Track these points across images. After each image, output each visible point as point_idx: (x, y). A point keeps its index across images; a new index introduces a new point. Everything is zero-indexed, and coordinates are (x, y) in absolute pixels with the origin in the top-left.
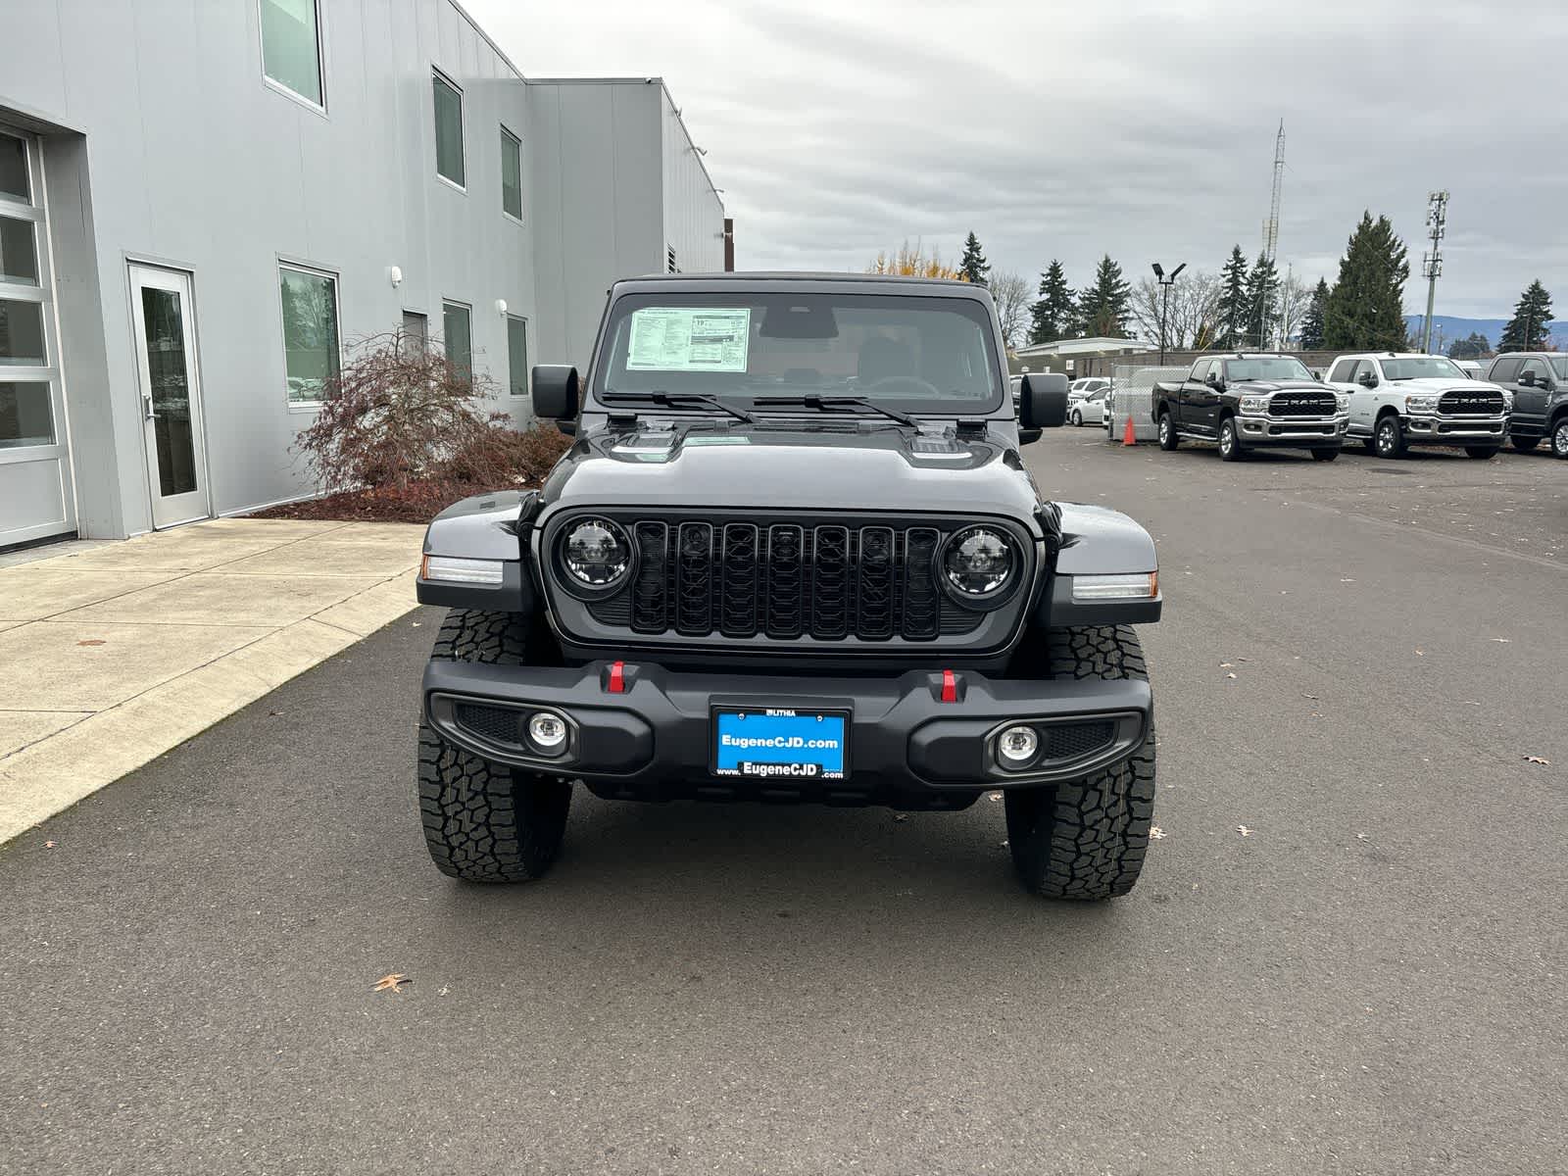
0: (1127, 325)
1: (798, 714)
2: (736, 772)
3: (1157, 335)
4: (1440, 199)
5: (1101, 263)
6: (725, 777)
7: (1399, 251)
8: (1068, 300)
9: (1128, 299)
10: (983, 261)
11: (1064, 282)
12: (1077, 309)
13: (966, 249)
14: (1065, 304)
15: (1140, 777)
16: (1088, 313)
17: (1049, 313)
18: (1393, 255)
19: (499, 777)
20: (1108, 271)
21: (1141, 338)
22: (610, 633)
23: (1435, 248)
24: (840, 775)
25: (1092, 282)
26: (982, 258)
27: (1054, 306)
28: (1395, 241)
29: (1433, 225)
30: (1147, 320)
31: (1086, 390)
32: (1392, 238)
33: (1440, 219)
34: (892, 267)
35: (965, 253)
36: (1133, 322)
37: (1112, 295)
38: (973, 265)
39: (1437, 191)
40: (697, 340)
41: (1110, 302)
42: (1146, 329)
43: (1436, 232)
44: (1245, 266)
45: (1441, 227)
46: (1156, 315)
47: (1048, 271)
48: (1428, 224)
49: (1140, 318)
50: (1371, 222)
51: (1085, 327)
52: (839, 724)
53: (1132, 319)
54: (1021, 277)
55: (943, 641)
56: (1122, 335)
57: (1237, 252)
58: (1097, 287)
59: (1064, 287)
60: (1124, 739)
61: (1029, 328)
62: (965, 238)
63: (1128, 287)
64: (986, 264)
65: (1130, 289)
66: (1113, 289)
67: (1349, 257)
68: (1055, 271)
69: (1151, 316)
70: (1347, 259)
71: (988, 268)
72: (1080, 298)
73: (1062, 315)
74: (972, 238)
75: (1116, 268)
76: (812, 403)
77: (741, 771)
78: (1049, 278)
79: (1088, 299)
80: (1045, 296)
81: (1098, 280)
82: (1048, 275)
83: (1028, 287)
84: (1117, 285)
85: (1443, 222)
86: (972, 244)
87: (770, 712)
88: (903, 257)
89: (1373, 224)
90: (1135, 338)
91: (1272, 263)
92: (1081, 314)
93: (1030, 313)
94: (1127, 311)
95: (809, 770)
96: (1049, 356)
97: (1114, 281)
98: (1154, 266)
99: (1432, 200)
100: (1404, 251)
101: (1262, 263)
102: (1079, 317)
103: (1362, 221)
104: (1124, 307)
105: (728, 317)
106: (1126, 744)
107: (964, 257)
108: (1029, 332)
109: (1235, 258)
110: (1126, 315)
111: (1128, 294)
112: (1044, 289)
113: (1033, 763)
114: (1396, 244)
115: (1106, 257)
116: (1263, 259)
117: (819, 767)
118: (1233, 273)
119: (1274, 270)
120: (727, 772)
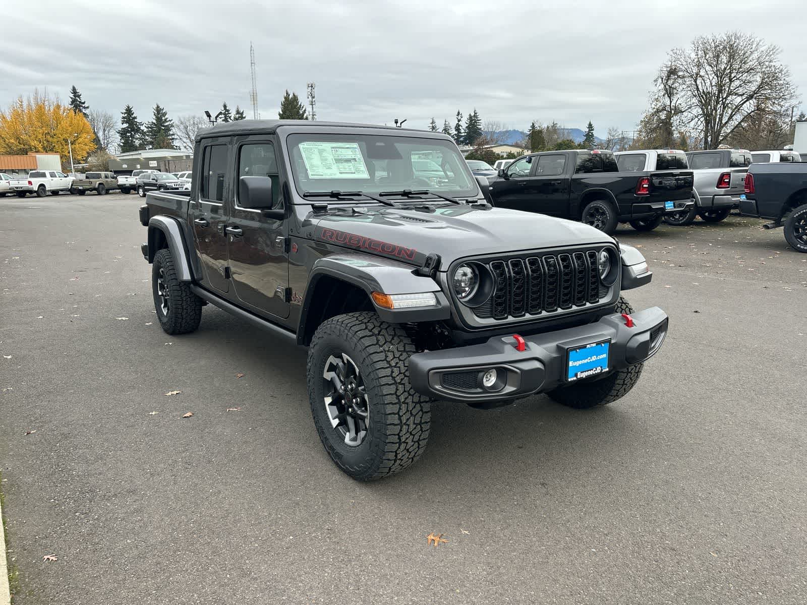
0: (174, 143)
2: (575, 378)
3: (191, 148)
4: (312, 87)
5: (155, 108)
6: (571, 381)
7: (303, 110)
8: (139, 128)
9: (173, 128)
10: (84, 103)
11: (135, 118)
12: (145, 133)
13: (72, 95)
14: (138, 130)
16: (151, 135)
17: (129, 134)
18: (301, 112)
20: (159, 113)
21: (183, 149)
22: (487, 322)
23: (313, 109)
24: (607, 369)
25: (152, 119)
26: (83, 101)
27: (132, 131)
28: (301, 105)
29: (310, 98)
30: (185, 140)
31: (186, 178)
32: (299, 104)
33: (313, 96)
34: (29, 105)
35: (71, 98)
36: (177, 141)
37: (164, 126)
38: (77, 104)
39: (310, 82)
40: (338, 161)
41: (163, 130)
42: (185, 145)
43: (312, 102)
44: (230, 113)
45: (314, 100)
46: (189, 137)
47: (125, 111)
48: (308, 98)
49: (181, 139)
50: (289, 95)
51: (151, 143)
52: (606, 346)
53: (177, 139)
54: (109, 113)
56: (172, 148)
57: (225, 106)
58: (155, 121)
59: (136, 120)
61: (119, 143)
62: (70, 88)
63: (172, 122)
64: (86, 105)
65: (173, 123)
66: (164, 122)
67: (282, 111)
68: (129, 111)
69: (186, 138)
70: (281, 113)
71: (88, 107)
72: (146, 127)
73: (137, 136)
74: (74, 89)
75: (164, 112)
77: (577, 376)
78: (126, 115)
79: (150, 128)
80: (125, 125)
81: (154, 117)
82: (125, 113)
83: (114, 120)
84: (166, 121)
85: (313, 97)
86: (74, 91)
88: (36, 99)
89: (291, 97)
90: (180, 149)
91: (243, 113)
92: (148, 135)
93: (118, 135)
94: (173, 135)
95: (598, 371)
96: (138, 159)
97: (163, 118)
98: (206, 112)
99: (308, 87)
100: (305, 110)
101: (238, 112)
102: (147, 138)
103: (285, 95)
104: (171, 132)
105: (348, 148)
107: (71, 100)
108: (119, 145)
109: (225, 109)
110: (173, 137)
111: (172, 126)
112: (124, 121)
114: (302, 106)
115: (157, 105)
116: (238, 110)
117: (601, 368)
118: (225, 117)
119: (244, 116)
120: (572, 379)
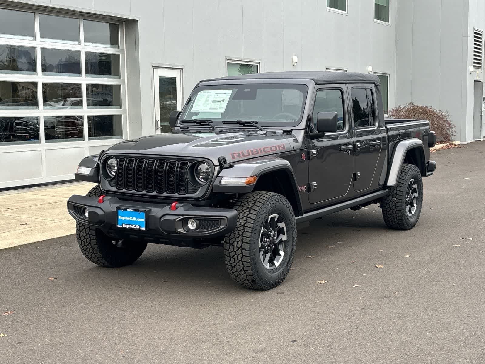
1: (135, 211)
2: (121, 227)
6: (119, 227)
15: (245, 242)
19: (92, 230)
22: (112, 189)
24: (144, 229)
40: (214, 101)
52: (143, 214)
55: (188, 195)
60: (223, 226)
76: (239, 123)
77: (122, 226)
87: (128, 210)
95: (137, 227)
106: (223, 227)
113: (195, 231)
117: (140, 227)
120: (120, 226)
